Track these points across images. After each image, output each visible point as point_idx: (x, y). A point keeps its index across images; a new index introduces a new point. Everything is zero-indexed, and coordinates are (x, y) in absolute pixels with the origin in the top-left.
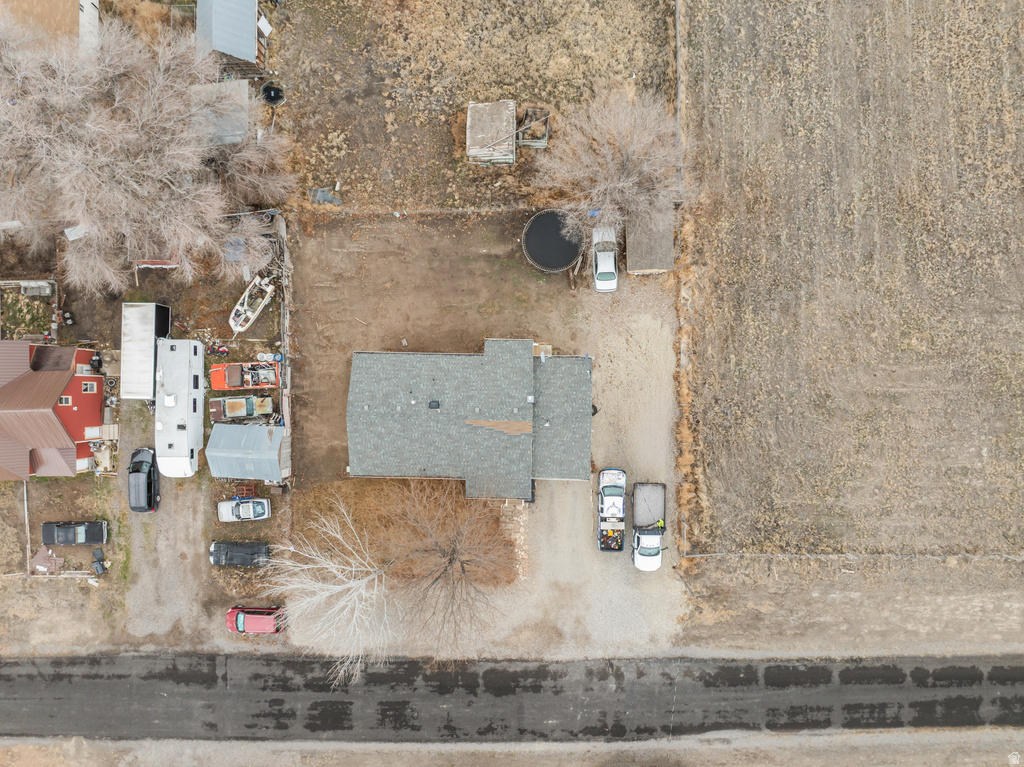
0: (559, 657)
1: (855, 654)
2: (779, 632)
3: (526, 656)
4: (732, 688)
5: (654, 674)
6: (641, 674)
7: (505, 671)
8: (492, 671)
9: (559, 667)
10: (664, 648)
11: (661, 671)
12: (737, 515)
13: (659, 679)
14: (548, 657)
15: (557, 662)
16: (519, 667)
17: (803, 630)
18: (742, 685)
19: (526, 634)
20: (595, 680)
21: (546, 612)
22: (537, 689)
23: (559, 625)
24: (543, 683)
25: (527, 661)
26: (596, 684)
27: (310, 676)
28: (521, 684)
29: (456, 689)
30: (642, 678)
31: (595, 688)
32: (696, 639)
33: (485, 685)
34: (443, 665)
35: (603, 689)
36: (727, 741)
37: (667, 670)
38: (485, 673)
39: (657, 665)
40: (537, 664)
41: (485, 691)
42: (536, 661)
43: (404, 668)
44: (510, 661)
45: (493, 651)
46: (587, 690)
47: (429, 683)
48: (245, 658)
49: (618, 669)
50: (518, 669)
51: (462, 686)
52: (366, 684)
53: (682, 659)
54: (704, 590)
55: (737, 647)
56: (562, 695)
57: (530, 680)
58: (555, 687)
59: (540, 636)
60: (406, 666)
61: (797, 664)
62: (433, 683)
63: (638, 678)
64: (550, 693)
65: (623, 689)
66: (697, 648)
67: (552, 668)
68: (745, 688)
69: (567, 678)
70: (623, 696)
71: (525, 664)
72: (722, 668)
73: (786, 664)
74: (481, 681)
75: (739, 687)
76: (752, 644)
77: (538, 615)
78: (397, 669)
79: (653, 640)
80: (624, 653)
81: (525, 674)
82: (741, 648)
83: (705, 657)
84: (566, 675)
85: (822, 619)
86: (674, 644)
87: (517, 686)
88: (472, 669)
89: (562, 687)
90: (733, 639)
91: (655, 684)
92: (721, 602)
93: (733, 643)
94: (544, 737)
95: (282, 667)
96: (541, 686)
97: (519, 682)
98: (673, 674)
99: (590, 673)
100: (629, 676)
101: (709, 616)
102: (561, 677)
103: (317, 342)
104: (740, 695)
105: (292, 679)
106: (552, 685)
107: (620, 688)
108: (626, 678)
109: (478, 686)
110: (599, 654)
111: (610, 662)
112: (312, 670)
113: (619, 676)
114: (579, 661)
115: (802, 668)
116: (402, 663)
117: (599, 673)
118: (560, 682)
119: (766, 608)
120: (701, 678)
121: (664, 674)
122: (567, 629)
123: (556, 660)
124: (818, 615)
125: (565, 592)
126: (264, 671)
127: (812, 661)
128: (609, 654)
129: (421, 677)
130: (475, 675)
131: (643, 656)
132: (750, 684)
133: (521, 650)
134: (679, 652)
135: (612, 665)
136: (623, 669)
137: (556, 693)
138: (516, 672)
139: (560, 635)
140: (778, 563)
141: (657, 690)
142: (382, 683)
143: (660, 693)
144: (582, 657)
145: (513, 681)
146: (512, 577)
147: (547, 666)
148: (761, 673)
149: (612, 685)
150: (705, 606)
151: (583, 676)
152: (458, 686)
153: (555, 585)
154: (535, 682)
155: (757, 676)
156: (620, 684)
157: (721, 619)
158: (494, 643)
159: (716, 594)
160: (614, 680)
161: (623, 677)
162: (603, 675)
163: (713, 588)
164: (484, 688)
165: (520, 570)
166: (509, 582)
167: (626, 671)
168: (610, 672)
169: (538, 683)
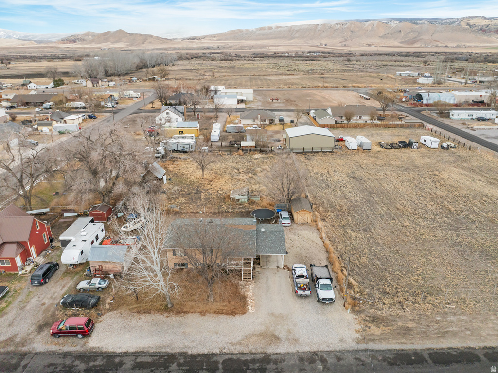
0: (278, 351)
1: (487, 345)
2: (425, 335)
3: (254, 351)
4: (411, 366)
5: (349, 359)
6: (339, 359)
7: (238, 360)
8: (229, 360)
9: (279, 357)
10: (351, 345)
11: (354, 357)
12: (373, 288)
13: (353, 361)
14: (270, 350)
15: (277, 354)
16: (249, 357)
17: (443, 335)
18: (416, 364)
19: (254, 339)
20: (306, 363)
21: (267, 327)
22: (262, 370)
23: (277, 333)
24: (267, 366)
25: (255, 353)
26: (307, 366)
27: (91, 364)
28: (251, 367)
30: (341, 362)
31: (307, 368)
32: (372, 340)
33: (224, 369)
34: (193, 357)
35: (313, 369)
37: (357, 356)
38: (224, 361)
39: (349, 354)
40: (263, 355)
42: (262, 353)
43: (164, 359)
44: (243, 354)
45: (230, 348)
46: (301, 370)
47: (181, 368)
48: (49, 354)
49: (322, 357)
50: (249, 358)
51: (206, 369)
52: (132, 369)
53: (366, 350)
54: (368, 318)
55: (402, 343)
57: (257, 365)
58: (277, 369)
59: (264, 339)
60: (166, 357)
61: (449, 351)
62: (184, 368)
63: (338, 361)
65: (328, 369)
66: (374, 344)
67: (273, 357)
68: (420, 366)
69: (285, 363)
71: (253, 356)
72: (397, 354)
73: (441, 351)
74: (220, 366)
75: (415, 365)
76: (411, 342)
77: (263, 328)
78: (159, 359)
79: (342, 341)
80: (324, 348)
81: (254, 361)
82: (405, 344)
83: (382, 349)
84: (284, 361)
85: (451, 329)
86: (358, 343)
87: (248, 369)
88: (215, 359)
89: (282, 369)
91: (351, 365)
92: (381, 323)
93: (398, 341)
95: (74, 359)
96: (266, 369)
97: (249, 366)
98: (363, 358)
99: (301, 359)
100: (331, 360)
101: (375, 330)
102: (280, 362)
104: (418, 369)
105: (77, 366)
106: (274, 368)
107: (326, 368)
108: (329, 362)
109: (218, 369)
110: (307, 349)
111: (315, 353)
112: (95, 361)
113: (323, 361)
114: (293, 353)
115: (455, 353)
116: (164, 356)
117: (308, 359)
118: (280, 366)
119: (410, 325)
120: (384, 360)
121: (356, 359)
122: (282, 335)
123: (276, 352)
124: (447, 328)
125: (278, 318)
126: (59, 361)
127: (459, 349)
128: (314, 348)
129: (176, 364)
130: (217, 362)
131: (338, 349)
132: (422, 363)
133: (251, 347)
134: (362, 346)
135: (317, 355)
136: (325, 356)
137: (278, 372)
138: (247, 360)
139: (277, 339)
140: (407, 306)
141: (354, 369)
142: (144, 368)
143: (357, 371)
144: (294, 351)
145: (244, 366)
146: (245, 311)
147: (270, 356)
148: (427, 357)
149: (320, 367)
150: (370, 325)
151: (297, 361)
152: (202, 369)
153: (273, 314)
154: (262, 366)
155: (425, 359)
156: (325, 366)
157: (384, 332)
158: (232, 344)
159: (376, 319)
160: (320, 363)
161: (327, 362)
162: (312, 361)
163: (373, 317)
164: (222, 371)
165: (250, 308)
166: (243, 314)
167: (328, 358)
168: (317, 359)
169: (263, 367)
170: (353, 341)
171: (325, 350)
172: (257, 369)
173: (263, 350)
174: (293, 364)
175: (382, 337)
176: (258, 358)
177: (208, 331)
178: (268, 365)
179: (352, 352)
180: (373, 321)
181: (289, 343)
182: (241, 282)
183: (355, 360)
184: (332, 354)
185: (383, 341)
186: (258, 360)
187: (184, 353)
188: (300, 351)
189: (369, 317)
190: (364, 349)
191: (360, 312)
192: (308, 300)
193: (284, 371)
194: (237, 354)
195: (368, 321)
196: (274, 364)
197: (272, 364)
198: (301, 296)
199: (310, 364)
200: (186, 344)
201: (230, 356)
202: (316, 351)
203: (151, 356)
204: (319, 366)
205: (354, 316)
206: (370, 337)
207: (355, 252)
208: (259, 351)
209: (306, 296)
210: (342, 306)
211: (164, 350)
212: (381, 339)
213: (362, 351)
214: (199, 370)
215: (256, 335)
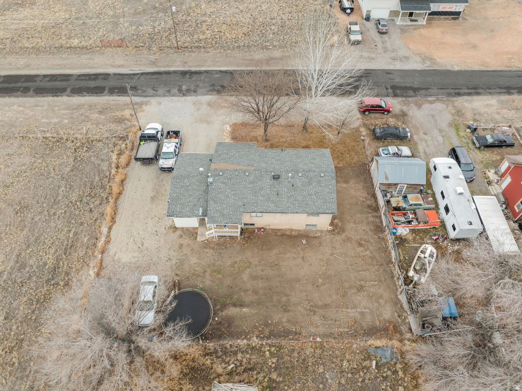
0: (210, 97)
1: (55, 98)
2: (91, 107)
3: (228, 97)
4: (123, 86)
5: (161, 91)
6: (169, 91)
9: (211, 93)
10: (154, 101)
11: (157, 92)
12: (97, 154)
13: (159, 89)
14: (216, 97)
15: (212, 95)
16: (232, 93)
17: (80, 107)
20: (193, 89)
21: (216, 113)
23: (209, 108)
28: (231, 87)
30: (168, 89)
31: (193, 86)
32: (136, 104)
35: (189, 86)
36: (131, 70)
37: (155, 92)
39: (159, 94)
40: (222, 94)
46: (197, 86)
49: (180, 93)
53: (146, 96)
54: (126, 123)
56: (210, 84)
58: (214, 87)
59: (219, 104)
61: (86, 95)
64: (217, 85)
65: (179, 86)
66: (137, 100)
67: (215, 93)
68: (116, 86)
70: (179, 84)
72: (125, 93)
73: (92, 95)
75: (119, 87)
76: (108, 102)
79: (159, 103)
80: (176, 98)
81: (229, 91)
82: (113, 101)
83: (133, 97)
84: (208, 91)
85: (67, 111)
86: (149, 102)
89: (210, 87)
90: (117, 104)
91: (162, 88)
92: (118, 118)
93: (117, 102)
94: (221, 71)
98: (152, 91)
99: (195, 91)
100: (175, 91)
101: (127, 113)
102: (210, 90)
103: (369, 244)
104: (119, 84)
107: (180, 87)
108: (177, 90)
110: (189, 98)
111: (184, 95)
113: (180, 90)
114: (200, 95)
115: (84, 93)
117: (190, 91)
119: (95, 116)
120: (138, 90)
122: (205, 106)
124: (68, 113)
125: (204, 120)
128: (183, 98)
131: (166, 97)
132: (113, 88)
133: (230, 99)
134: (147, 99)
135: (183, 94)
136: (178, 93)
137: (213, 85)
138: (233, 91)
139: (209, 105)
140: (81, 134)
141: (162, 86)
143: (160, 85)
144: (199, 97)
146: (233, 126)
147: (217, 94)
148: (106, 91)
149: (184, 87)
150: (129, 116)
151: (198, 90)
153: (209, 123)
155: (109, 90)
159: (120, 121)
160: (183, 89)
162: (188, 91)
165: (228, 128)
166: (235, 124)
170: (152, 102)
173: (221, 97)
174: (202, 89)
179: (157, 96)
180: (124, 120)
181: (200, 102)
213: (149, 96)
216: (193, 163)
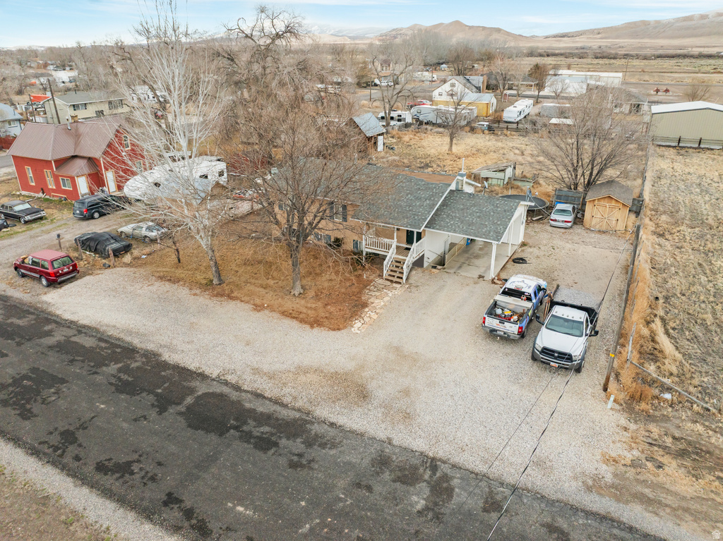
0: (341, 420)
3: (287, 400)
5: (532, 519)
6: (494, 506)
7: (237, 403)
8: (220, 396)
9: (332, 433)
10: (564, 485)
11: (546, 519)
13: (535, 530)
14: (322, 412)
15: (332, 425)
16: (262, 407)
19: (311, 377)
20: (387, 476)
21: (361, 367)
22: (265, 444)
23: (372, 386)
24: (283, 442)
25: (285, 406)
26: (384, 483)
27: (11, 320)
28: (245, 428)
29: (144, 394)
30: (494, 515)
31: (378, 488)
32: (649, 502)
33: (188, 408)
34: (162, 366)
35: (394, 499)
37: (562, 523)
38: (206, 395)
39: (539, 506)
40: (298, 415)
41: (180, 414)
42: (299, 410)
43: (113, 351)
44: (259, 396)
45: (245, 377)
46: (359, 485)
47: (121, 375)
49: (445, 479)
50: (260, 409)
51: (157, 395)
52: (50, 347)
53: (606, 519)
54: (669, 440)
56: (302, 473)
57: (266, 429)
58: (300, 455)
59: (332, 386)
60: (118, 350)
62: (125, 377)
63: (485, 510)
64: (283, 461)
65: (438, 517)
66: (647, 515)
67: (317, 429)
69: (333, 452)
70: (433, 530)
71: (278, 408)
74: (189, 400)
77: (350, 366)
78: (105, 348)
80: (470, 460)
81: (266, 419)
84: (334, 446)
86: (589, 489)
87: (236, 428)
88: (195, 383)
89: (310, 462)
92: (711, 469)
96: (276, 444)
97: (244, 423)
98: (575, 536)
99: (382, 462)
100: (465, 499)
102: (323, 446)
106: (297, 451)
107: (433, 511)
108: (455, 500)
109: (180, 404)
110: (419, 444)
111: (433, 464)
112: (22, 318)
113: (442, 489)
114: (373, 439)
116: (118, 346)
117: (401, 469)
121: (553, 528)
123: (333, 421)
125: (404, 359)
128: (441, 451)
129: (119, 365)
130: (191, 391)
131: (510, 480)
133: (287, 390)
134: (600, 503)
135: (434, 468)
136: (455, 482)
137: (293, 465)
138: (253, 411)
139: (364, 396)
142: (67, 353)
144: (382, 435)
145: (236, 419)
146: (341, 327)
147: (313, 423)
149: (418, 499)
150: (666, 460)
151: (366, 462)
152: (151, 392)
153: (397, 349)
154: (272, 434)
156: (436, 504)
157: (713, 496)
158: (256, 371)
159: (697, 454)
160: (427, 492)
161: (450, 496)
162: (408, 476)
163: (689, 443)
164: (183, 410)
165: (358, 325)
166: (334, 330)
167: (462, 488)
168: (426, 477)
169: (273, 439)
170: (576, 478)
171: (471, 466)
172: (257, 437)
173: (308, 406)
174: (349, 463)
175: (694, 506)
176: (280, 417)
177: (235, 336)
178: (288, 439)
179: (552, 503)
180: (682, 454)
181: (385, 415)
182: (380, 281)
183: (544, 530)
184: (483, 484)
185: (688, 517)
186: (277, 419)
187: (154, 354)
188: (394, 442)
189: (674, 438)
190: (602, 512)
191: (650, 418)
192: (508, 349)
193: (312, 469)
194: (248, 392)
195: (665, 448)
196: (303, 443)
197: (299, 440)
198: (492, 333)
199: (394, 481)
200: (175, 342)
201: (226, 390)
202: (440, 460)
203: (100, 340)
204: (415, 498)
205: (623, 422)
206: (647, 491)
207: (712, 299)
208: (299, 404)
209: (506, 339)
210: (601, 387)
211: (128, 339)
212: (686, 510)
213: (588, 514)
214: (143, 390)
215: (322, 372)
216: (479, 217)
